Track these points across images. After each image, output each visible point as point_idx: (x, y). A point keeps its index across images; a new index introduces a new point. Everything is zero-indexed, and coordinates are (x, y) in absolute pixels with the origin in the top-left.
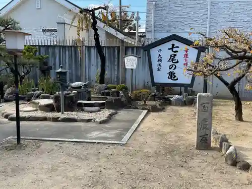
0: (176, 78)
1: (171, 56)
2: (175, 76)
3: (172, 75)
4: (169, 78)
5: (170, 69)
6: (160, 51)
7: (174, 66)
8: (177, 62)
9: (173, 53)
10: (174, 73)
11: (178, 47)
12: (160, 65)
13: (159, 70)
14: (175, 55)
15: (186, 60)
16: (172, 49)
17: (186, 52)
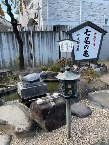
0: (88, 55)
1: (86, 38)
2: (88, 54)
3: (86, 53)
4: (84, 56)
5: (85, 48)
6: (78, 35)
7: (87, 46)
8: (89, 43)
9: (87, 36)
10: (87, 52)
11: (90, 31)
12: (78, 46)
13: (78, 50)
14: (88, 38)
15: (94, 41)
16: (86, 33)
17: (95, 35)
